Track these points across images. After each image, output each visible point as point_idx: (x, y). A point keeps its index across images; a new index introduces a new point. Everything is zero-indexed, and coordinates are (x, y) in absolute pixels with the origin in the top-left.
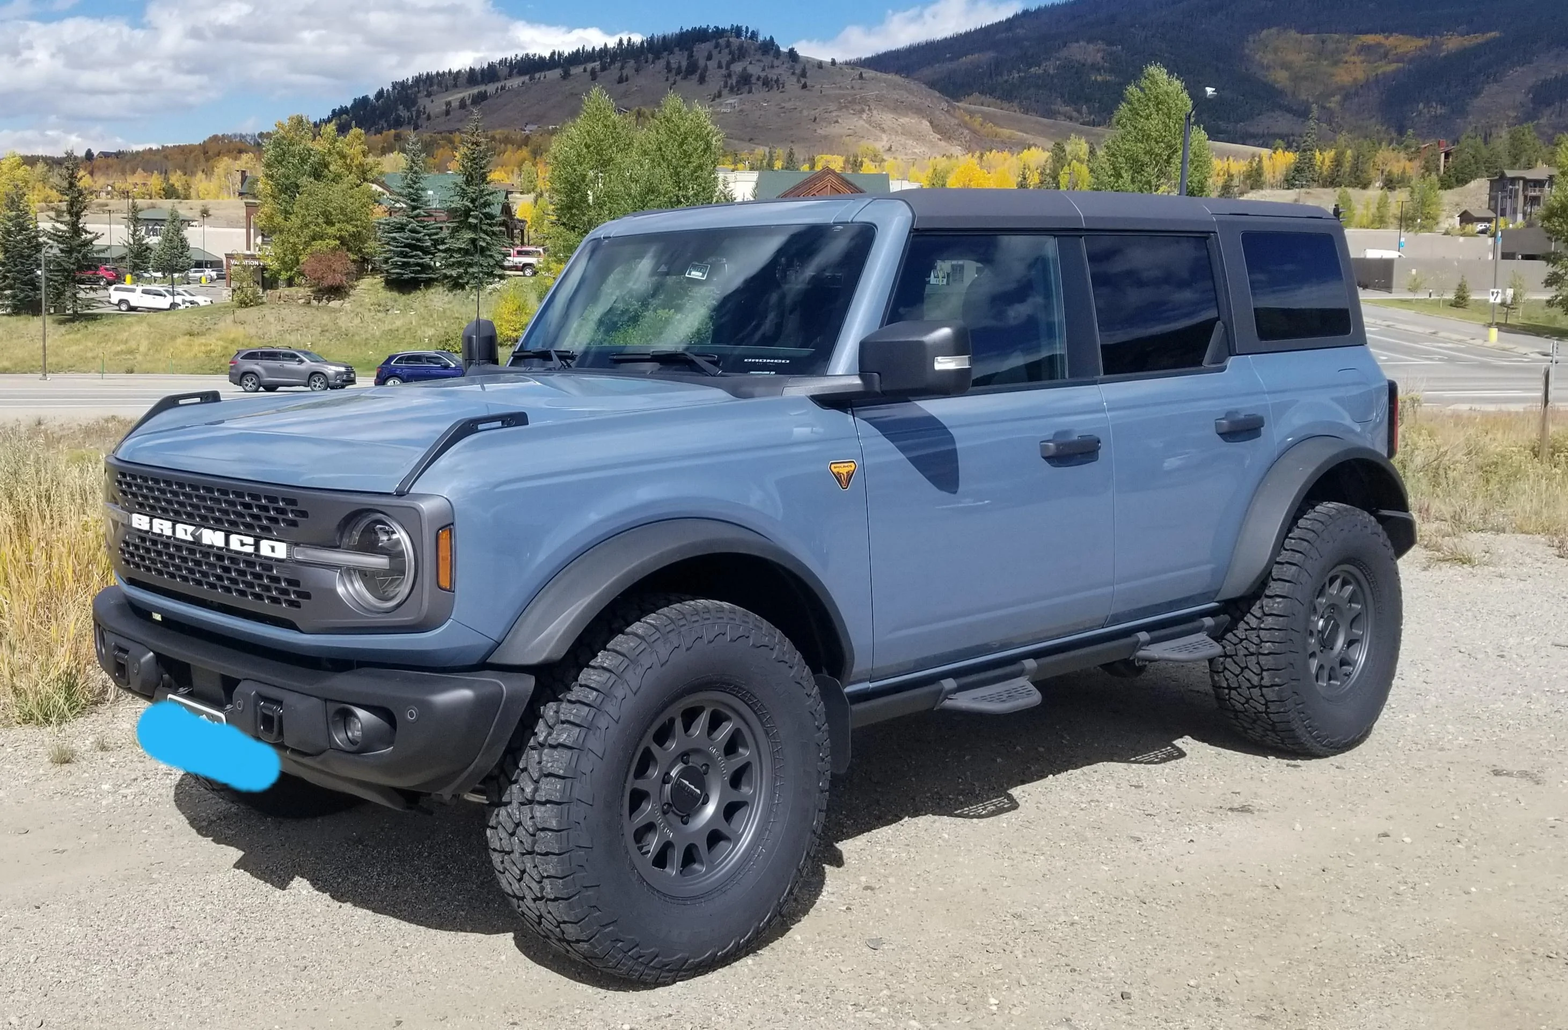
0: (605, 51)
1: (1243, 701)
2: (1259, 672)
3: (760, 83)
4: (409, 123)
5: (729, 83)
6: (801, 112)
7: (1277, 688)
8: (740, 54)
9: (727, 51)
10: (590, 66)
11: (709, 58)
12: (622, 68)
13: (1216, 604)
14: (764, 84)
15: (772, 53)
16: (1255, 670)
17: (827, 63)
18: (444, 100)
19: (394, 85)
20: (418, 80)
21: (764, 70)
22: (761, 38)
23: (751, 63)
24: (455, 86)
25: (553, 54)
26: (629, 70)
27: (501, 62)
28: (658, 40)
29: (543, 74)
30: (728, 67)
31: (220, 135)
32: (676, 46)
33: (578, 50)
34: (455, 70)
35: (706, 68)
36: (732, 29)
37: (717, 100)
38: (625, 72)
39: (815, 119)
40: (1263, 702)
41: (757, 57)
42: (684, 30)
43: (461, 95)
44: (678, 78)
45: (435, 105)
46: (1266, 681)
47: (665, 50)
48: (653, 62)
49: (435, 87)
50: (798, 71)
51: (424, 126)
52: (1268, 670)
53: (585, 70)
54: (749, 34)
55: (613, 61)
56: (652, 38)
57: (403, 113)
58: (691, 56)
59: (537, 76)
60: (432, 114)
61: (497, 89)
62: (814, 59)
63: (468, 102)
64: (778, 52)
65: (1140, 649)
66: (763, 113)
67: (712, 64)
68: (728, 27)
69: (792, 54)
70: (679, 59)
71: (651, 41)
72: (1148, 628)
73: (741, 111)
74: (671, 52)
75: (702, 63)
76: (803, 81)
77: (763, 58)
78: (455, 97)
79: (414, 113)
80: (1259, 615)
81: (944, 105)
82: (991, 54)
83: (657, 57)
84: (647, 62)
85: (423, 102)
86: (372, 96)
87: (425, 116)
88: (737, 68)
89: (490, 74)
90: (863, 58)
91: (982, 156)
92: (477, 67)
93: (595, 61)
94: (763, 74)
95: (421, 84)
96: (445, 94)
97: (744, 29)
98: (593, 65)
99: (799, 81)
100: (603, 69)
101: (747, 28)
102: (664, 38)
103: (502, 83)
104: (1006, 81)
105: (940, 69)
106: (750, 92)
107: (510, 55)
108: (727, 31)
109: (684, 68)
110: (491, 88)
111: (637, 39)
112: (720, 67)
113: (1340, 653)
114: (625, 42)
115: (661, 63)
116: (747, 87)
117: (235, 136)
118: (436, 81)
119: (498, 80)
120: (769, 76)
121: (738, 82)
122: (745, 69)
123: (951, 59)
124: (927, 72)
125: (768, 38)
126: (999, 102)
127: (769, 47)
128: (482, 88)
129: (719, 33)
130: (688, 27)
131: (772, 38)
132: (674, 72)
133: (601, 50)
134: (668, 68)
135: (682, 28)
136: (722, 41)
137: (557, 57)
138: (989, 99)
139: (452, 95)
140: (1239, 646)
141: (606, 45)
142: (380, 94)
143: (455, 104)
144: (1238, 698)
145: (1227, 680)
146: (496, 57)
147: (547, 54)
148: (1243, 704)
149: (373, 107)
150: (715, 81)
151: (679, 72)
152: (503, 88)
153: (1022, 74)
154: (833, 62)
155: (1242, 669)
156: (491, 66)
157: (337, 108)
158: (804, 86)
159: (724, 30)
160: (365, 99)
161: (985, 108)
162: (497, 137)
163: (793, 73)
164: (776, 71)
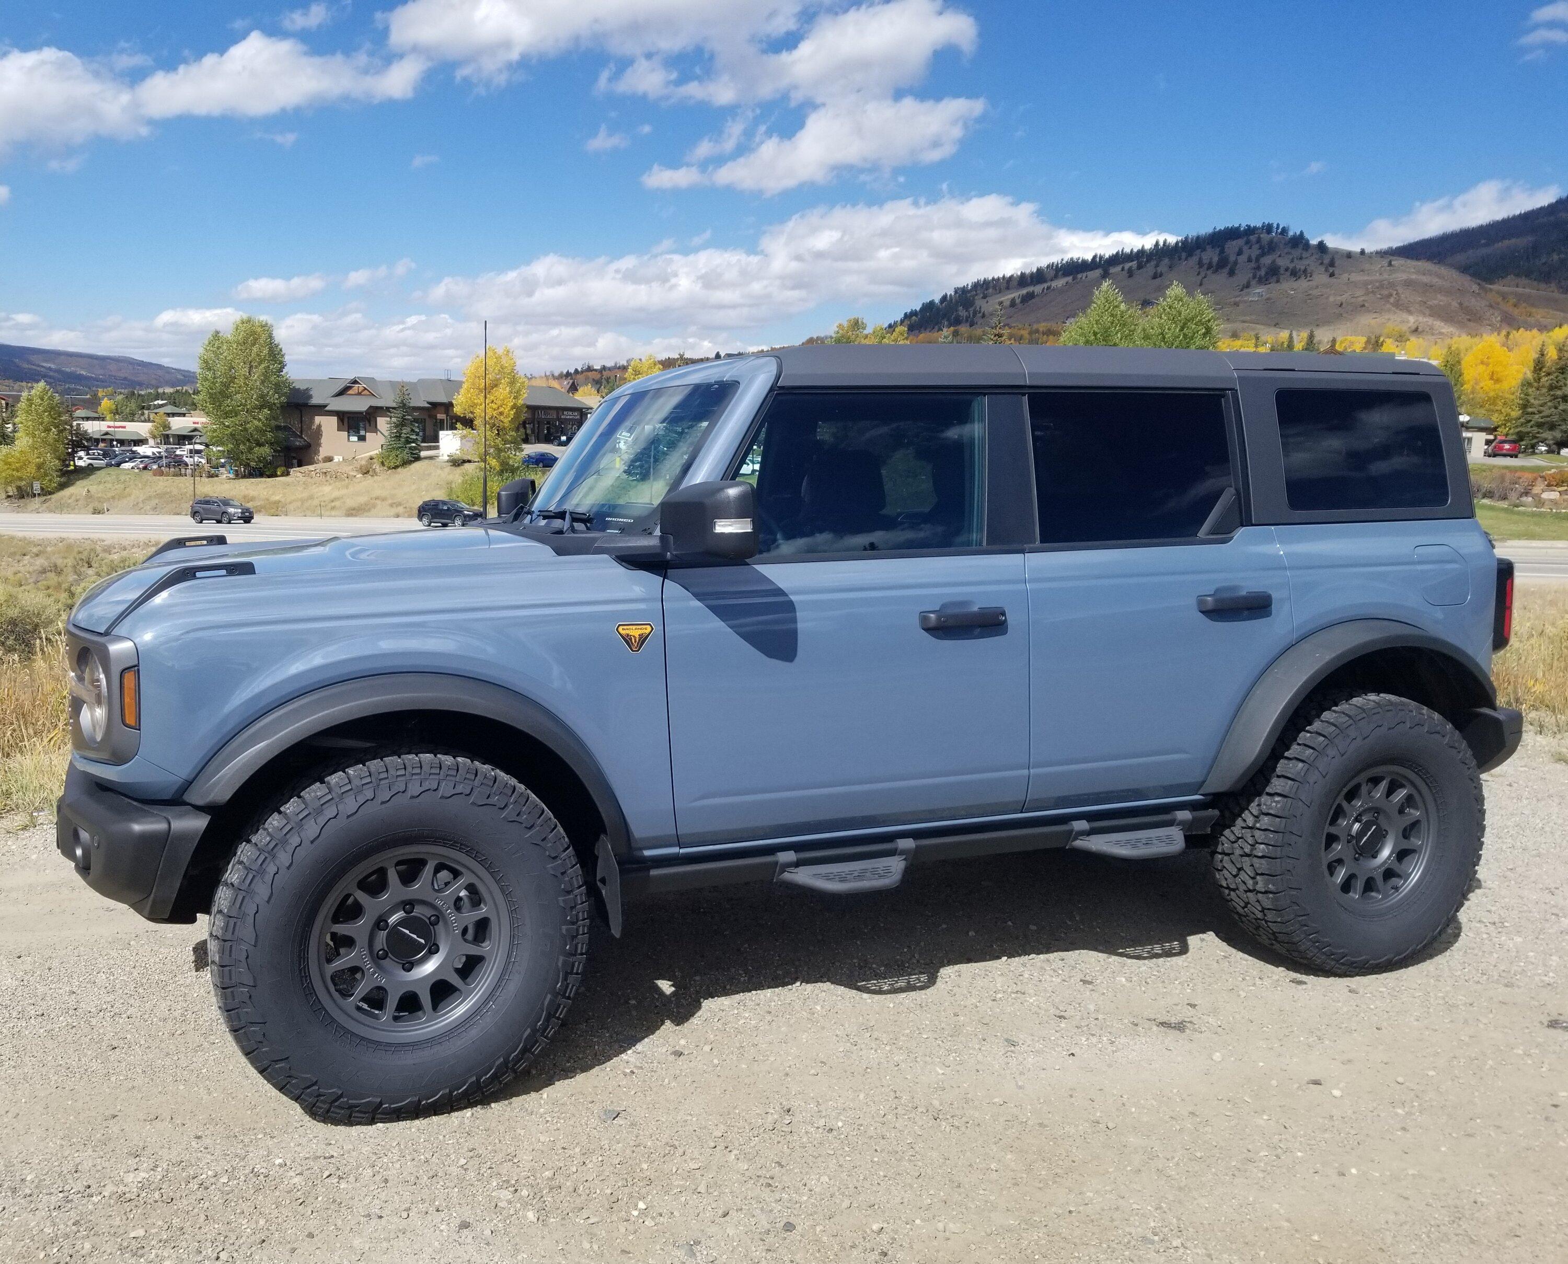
0: (1142, 252)
1: (1242, 904)
2: (1252, 875)
3: (1288, 273)
4: (967, 321)
5: (1258, 274)
6: (1327, 298)
7: (1271, 896)
8: (1271, 247)
9: (1257, 246)
10: (1127, 266)
11: (1240, 253)
12: (1157, 266)
13: (1201, 797)
14: (1291, 274)
15: (1301, 246)
16: (1249, 873)
17: (1356, 253)
18: (997, 301)
19: (956, 290)
20: (976, 286)
21: (1292, 261)
22: (1291, 233)
23: (1280, 256)
24: (1008, 288)
25: (1095, 257)
26: (1163, 268)
27: (1048, 266)
28: (1192, 239)
29: (1085, 275)
30: (1257, 260)
31: (815, 337)
32: (1208, 244)
33: (1118, 253)
34: (1008, 275)
35: (1236, 263)
36: (1263, 226)
37: (1246, 290)
38: (1159, 270)
39: (1341, 304)
40: (1260, 909)
41: (1286, 251)
42: (1218, 229)
43: (1012, 296)
44: (1209, 272)
45: (991, 305)
46: (1260, 887)
47: (1198, 248)
48: (1186, 259)
49: (991, 290)
50: (1327, 261)
51: (979, 323)
52: (1262, 874)
53: (1123, 269)
54: (1279, 231)
55: (1148, 261)
56: (1186, 238)
57: (962, 313)
58: (1222, 251)
59: (1079, 276)
60: (986, 313)
61: (1044, 289)
62: (1343, 250)
63: (1018, 301)
64: (1307, 245)
65: (1076, 839)
66: (1289, 300)
67: (1243, 258)
68: (1259, 225)
69: (1321, 246)
70: (1211, 255)
71: (1185, 243)
72: (1089, 817)
73: (1268, 299)
74: (1204, 250)
75: (1232, 258)
76: (1331, 270)
77: (1293, 251)
78: (1007, 298)
79: (971, 312)
80: (1256, 813)
81: (1475, 287)
82: (1530, 238)
83: (1190, 255)
84: (1180, 259)
85: (979, 303)
86: (937, 301)
87: (981, 314)
88: (1267, 260)
89: (1039, 277)
90: (1394, 247)
91: (1508, 334)
92: (1028, 271)
93: (1132, 261)
94: (1291, 266)
95: (979, 288)
96: (998, 296)
97: (1275, 225)
98: (1130, 264)
99: (1326, 270)
100: (1140, 267)
101: (1278, 225)
102: (1198, 238)
103: (1049, 284)
104: (1545, 264)
105: (1472, 255)
106: (1278, 281)
107: (1055, 259)
108: (1259, 228)
109: (1214, 264)
110: (1038, 289)
111: (1172, 240)
112: (1250, 260)
113: (1385, 862)
114: (1161, 244)
115: (1194, 260)
116: (1275, 278)
117: (826, 338)
118: (991, 285)
119: (1045, 281)
120: (1298, 267)
121: (1267, 273)
122: (1274, 261)
123: (1486, 245)
124: (1460, 258)
125: (1298, 233)
126: (1535, 283)
127: (1299, 241)
128: (1030, 289)
129: (1250, 231)
130: (1221, 227)
131: (1302, 233)
132: (1206, 266)
133: (1139, 251)
134: (1200, 264)
135: (1215, 228)
136: (1253, 238)
137: (1098, 259)
138: (1524, 281)
139: (1003, 296)
140: (1236, 845)
141: (1143, 246)
142: (944, 298)
143: (1007, 303)
144: (1237, 900)
145: (1226, 879)
146: (1044, 262)
147: (1089, 257)
148: (1243, 908)
149: (938, 309)
150: (1243, 276)
151: (1210, 266)
152: (1048, 288)
153: (1563, 256)
154: (1363, 252)
155: (1240, 869)
156: (1039, 270)
157: (909, 311)
158: (1332, 275)
159: (1255, 228)
160: (932, 303)
161: (1520, 290)
162: (1041, 329)
163: (1322, 264)
164: (1306, 262)
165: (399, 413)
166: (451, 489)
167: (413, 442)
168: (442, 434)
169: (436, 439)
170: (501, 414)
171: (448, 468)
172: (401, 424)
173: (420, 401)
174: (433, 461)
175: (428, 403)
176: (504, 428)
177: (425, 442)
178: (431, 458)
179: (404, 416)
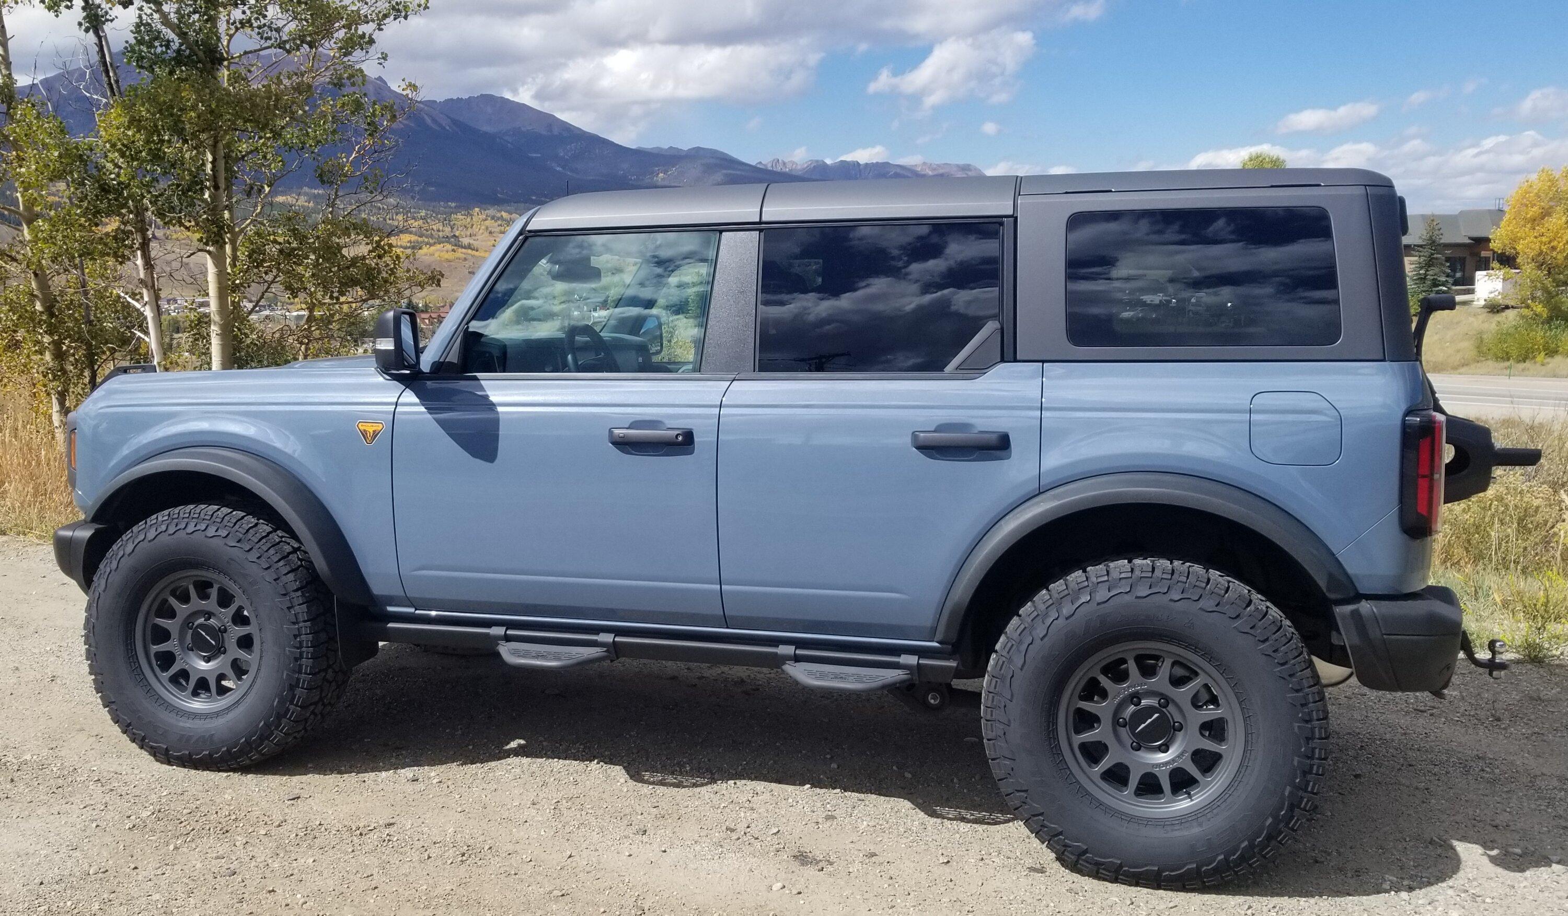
165: (1426, 252)
166: (1482, 340)
167: (1443, 285)
168: (1480, 275)
169: (1471, 281)
170: (1554, 248)
171: (1484, 315)
172: (1430, 263)
173: (1461, 236)
174: (1466, 307)
175: (1470, 238)
176: (1558, 266)
177: (1456, 285)
178: (1464, 303)
179: (1432, 254)
